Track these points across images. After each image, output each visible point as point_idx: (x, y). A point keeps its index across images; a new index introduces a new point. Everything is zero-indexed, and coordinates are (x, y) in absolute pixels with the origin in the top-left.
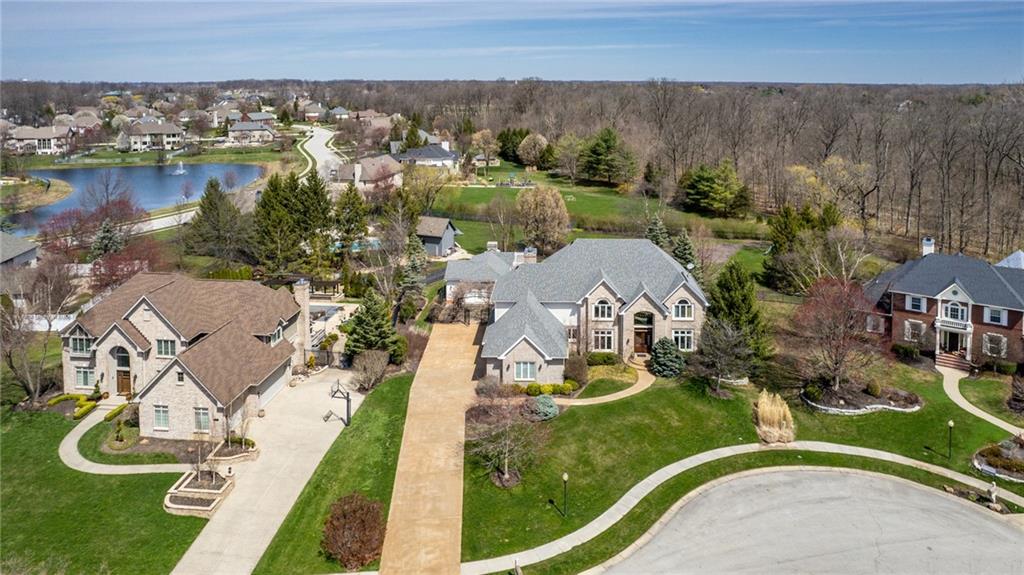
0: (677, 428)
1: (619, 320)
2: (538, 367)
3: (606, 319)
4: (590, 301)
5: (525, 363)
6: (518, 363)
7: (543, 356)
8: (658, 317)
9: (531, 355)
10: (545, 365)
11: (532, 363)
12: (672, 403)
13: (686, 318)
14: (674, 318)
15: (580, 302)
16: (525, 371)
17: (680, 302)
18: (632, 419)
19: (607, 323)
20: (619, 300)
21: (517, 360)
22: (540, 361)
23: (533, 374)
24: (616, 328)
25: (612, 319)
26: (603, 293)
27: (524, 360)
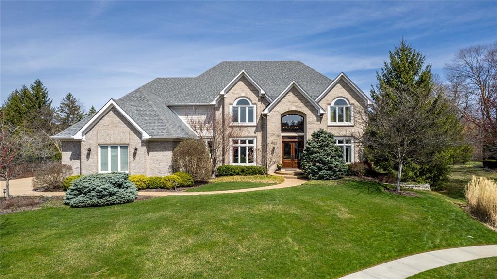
0: (348, 221)
1: (262, 125)
2: (133, 151)
3: (247, 123)
4: (226, 101)
5: (114, 147)
6: (104, 147)
7: (139, 135)
8: (311, 117)
9: (122, 134)
10: (143, 150)
11: (125, 147)
12: (336, 197)
13: (344, 123)
14: (330, 123)
15: (214, 103)
16: (114, 158)
17: (336, 104)
18: (266, 207)
19: (249, 130)
20: (263, 99)
21: (102, 141)
22: (135, 142)
23: (125, 164)
24: (259, 135)
25: (254, 123)
26: (242, 90)
27: (112, 142)
